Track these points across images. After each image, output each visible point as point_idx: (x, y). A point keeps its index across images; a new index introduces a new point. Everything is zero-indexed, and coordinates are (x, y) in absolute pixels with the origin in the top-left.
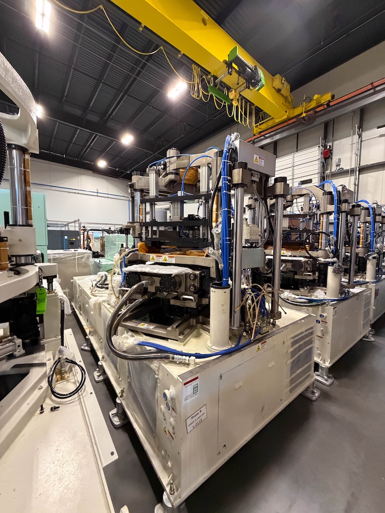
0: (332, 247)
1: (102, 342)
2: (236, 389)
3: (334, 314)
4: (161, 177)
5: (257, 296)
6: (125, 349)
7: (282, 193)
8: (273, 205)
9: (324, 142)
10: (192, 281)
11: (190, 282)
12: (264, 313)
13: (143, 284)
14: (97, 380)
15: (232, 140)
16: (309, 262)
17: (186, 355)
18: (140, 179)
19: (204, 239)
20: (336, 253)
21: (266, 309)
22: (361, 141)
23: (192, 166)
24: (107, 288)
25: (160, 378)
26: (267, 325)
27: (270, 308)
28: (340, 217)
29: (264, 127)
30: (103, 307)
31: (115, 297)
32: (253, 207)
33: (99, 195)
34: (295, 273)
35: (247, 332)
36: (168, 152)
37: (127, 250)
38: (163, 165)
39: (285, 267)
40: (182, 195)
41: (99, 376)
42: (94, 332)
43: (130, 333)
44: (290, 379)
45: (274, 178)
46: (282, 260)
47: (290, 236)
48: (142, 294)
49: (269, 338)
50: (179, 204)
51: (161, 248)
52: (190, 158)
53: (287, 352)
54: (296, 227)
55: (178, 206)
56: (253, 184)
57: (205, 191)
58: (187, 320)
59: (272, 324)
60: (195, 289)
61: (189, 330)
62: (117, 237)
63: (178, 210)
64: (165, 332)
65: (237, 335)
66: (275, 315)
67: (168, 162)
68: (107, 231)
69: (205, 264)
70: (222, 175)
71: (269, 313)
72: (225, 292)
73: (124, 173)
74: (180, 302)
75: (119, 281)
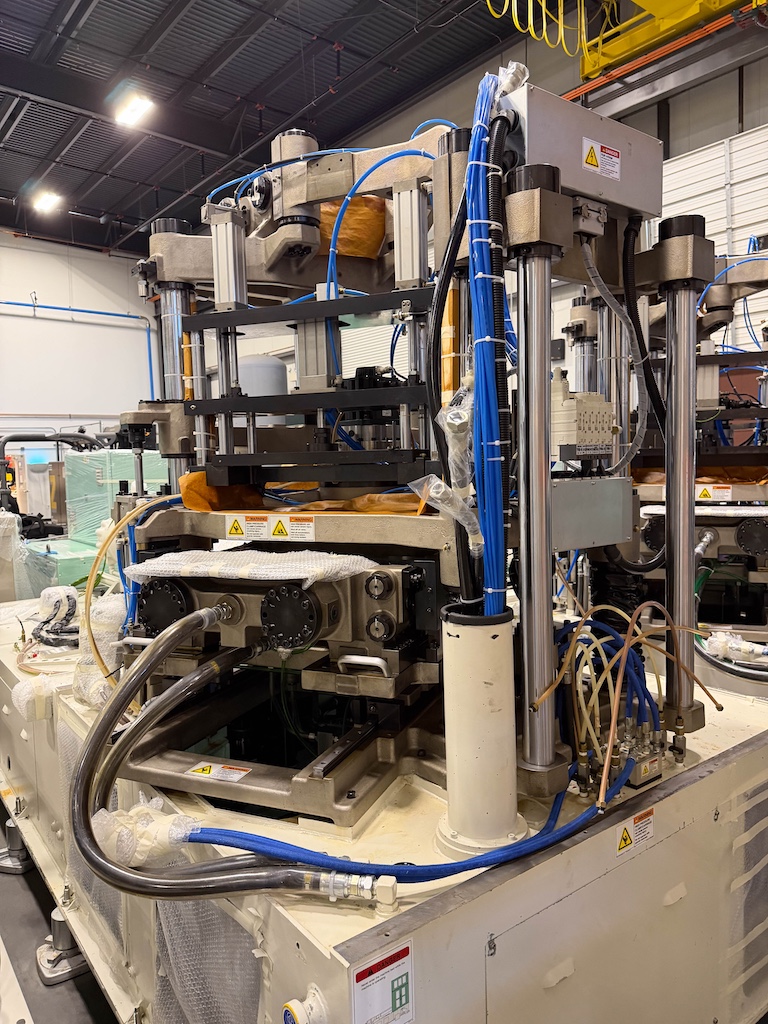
1: (61, 839)
2: (547, 990)
4: (253, 234)
5: (613, 647)
6: (139, 858)
7: (689, 274)
8: (659, 325)
10: (376, 604)
11: (370, 607)
12: (641, 713)
13: (200, 622)
14: (48, 975)
15: (500, 90)
17: (362, 870)
18: (178, 243)
19: (416, 453)
21: (647, 695)
23: (363, 188)
24: (76, 644)
25: (272, 960)
26: (653, 753)
27: (664, 693)
29: (618, 48)
30: (60, 711)
31: (102, 675)
32: (589, 333)
33: (40, 312)
34: (752, 565)
35: (582, 781)
36: (275, 144)
37: (140, 502)
38: (260, 190)
39: (711, 542)
40: (333, 297)
41: (55, 962)
42: (35, 805)
43: (159, 800)
44: (742, 945)
45: (658, 221)
46: (699, 517)
47: (725, 431)
48: (201, 656)
49: (661, 799)
50: (322, 330)
51: (264, 490)
52: (356, 161)
53: (731, 847)
54: (747, 398)
55: (318, 337)
56: (585, 244)
57: (411, 278)
58: (363, 743)
59: (672, 748)
60: (388, 632)
61: (371, 782)
62: (108, 458)
63: (319, 353)
64: (285, 793)
65: (547, 792)
66: (682, 714)
67: (278, 180)
68: (71, 440)
69: (421, 539)
70: (469, 216)
71: (661, 708)
72: (494, 637)
73: (128, 231)
74: (337, 680)
75: (115, 616)
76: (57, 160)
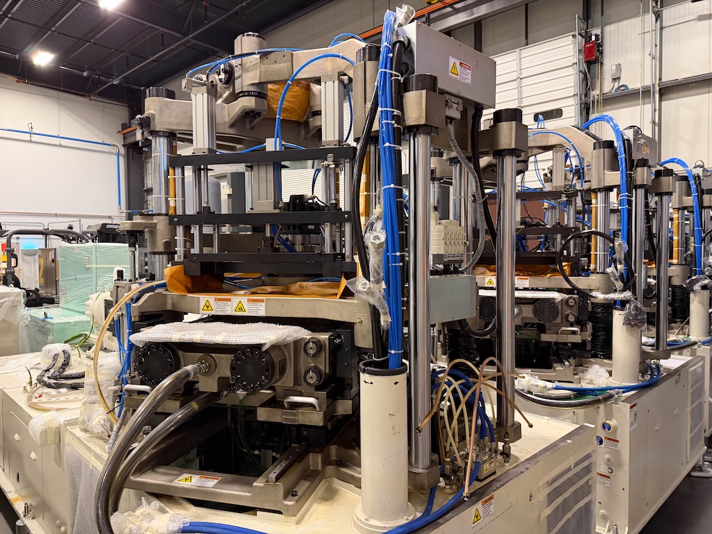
0: (619, 267)
1: (65, 533)
3: (633, 420)
4: (220, 101)
5: (466, 387)
7: (513, 146)
9: (583, 26)
10: (310, 360)
11: (306, 362)
12: (483, 430)
13: (188, 374)
15: (397, 22)
16: (572, 303)
18: (167, 105)
20: (628, 280)
21: (486, 418)
22: (662, 28)
23: (298, 76)
26: (490, 458)
27: (496, 416)
28: (633, 199)
32: (438, 175)
33: (35, 138)
34: (542, 329)
35: (447, 478)
36: (237, 41)
37: (134, 286)
38: (225, 71)
40: (278, 149)
42: (41, 509)
43: (156, 503)
45: (493, 111)
46: (517, 299)
47: (524, 241)
48: (182, 398)
49: (498, 488)
50: (271, 170)
51: (224, 278)
52: (294, 57)
53: (540, 517)
54: (538, 221)
55: (268, 175)
56: (449, 125)
57: (333, 139)
58: (300, 457)
59: (502, 453)
60: (319, 379)
61: (307, 484)
62: (94, 249)
63: (268, 186)
64: (247, 494)
65: (426, 486)
66: (508, 431)
67: (239, 66)
68: (62, 234)
69: (341, 315)
70: (380, 105)
71: (495, 427)
72: (396, 383)
73: (105, 83)
74: (282, 414)
75: (113, 368)
76: (53, 29)
